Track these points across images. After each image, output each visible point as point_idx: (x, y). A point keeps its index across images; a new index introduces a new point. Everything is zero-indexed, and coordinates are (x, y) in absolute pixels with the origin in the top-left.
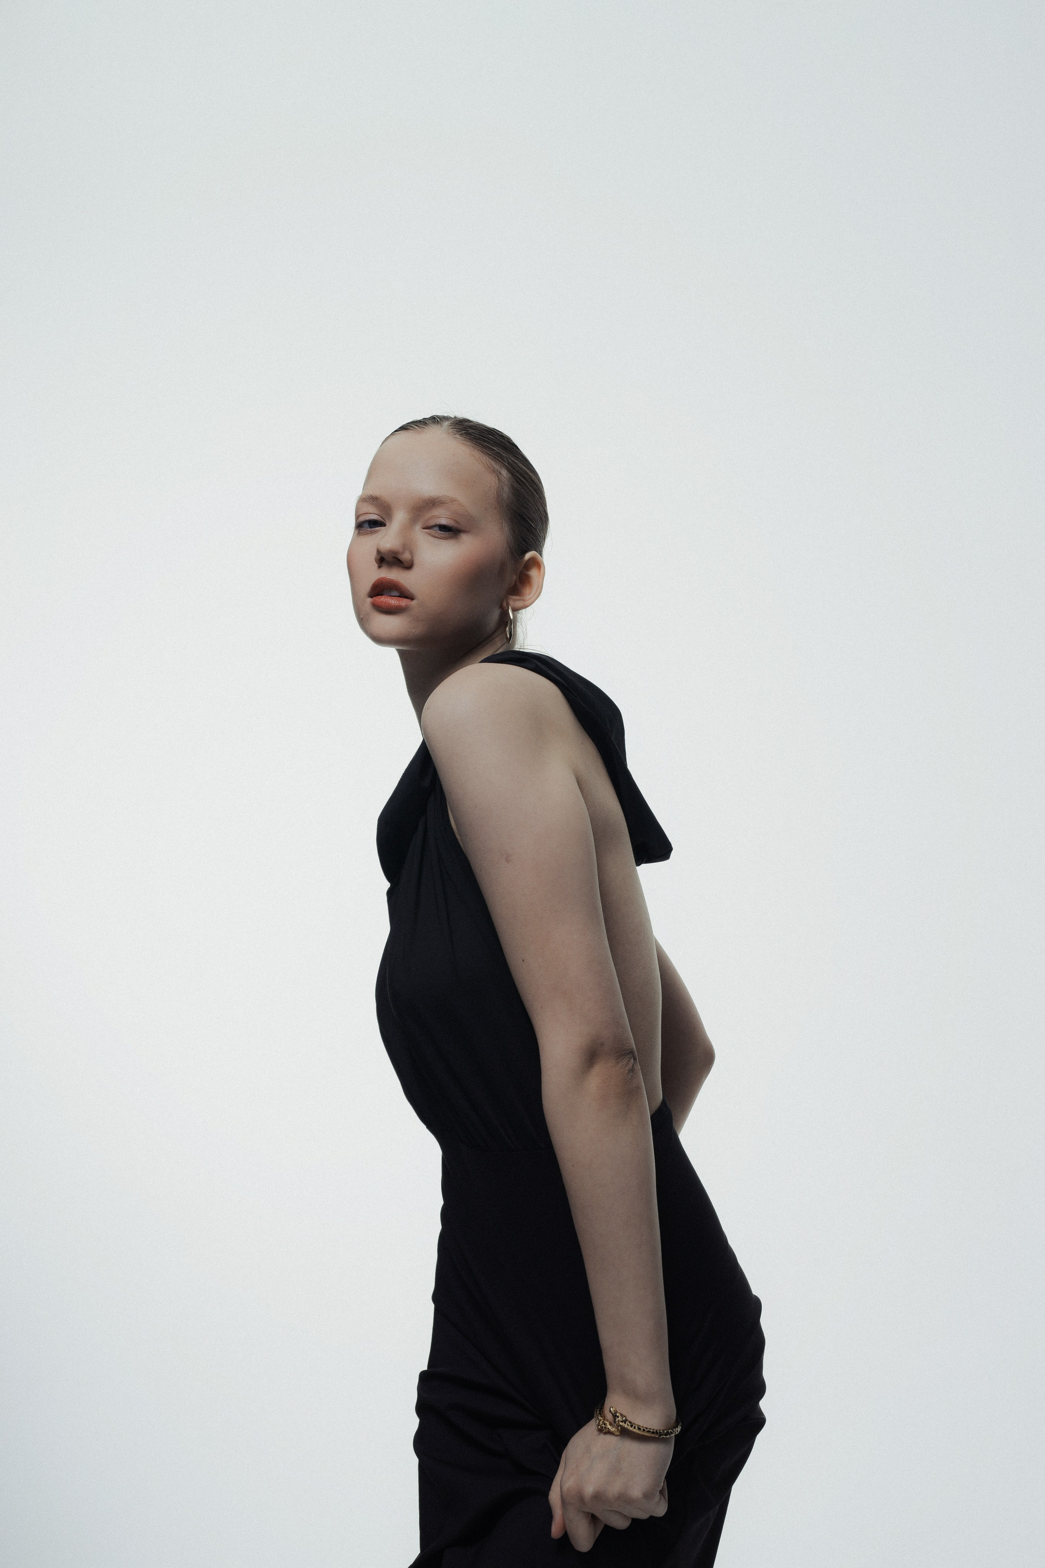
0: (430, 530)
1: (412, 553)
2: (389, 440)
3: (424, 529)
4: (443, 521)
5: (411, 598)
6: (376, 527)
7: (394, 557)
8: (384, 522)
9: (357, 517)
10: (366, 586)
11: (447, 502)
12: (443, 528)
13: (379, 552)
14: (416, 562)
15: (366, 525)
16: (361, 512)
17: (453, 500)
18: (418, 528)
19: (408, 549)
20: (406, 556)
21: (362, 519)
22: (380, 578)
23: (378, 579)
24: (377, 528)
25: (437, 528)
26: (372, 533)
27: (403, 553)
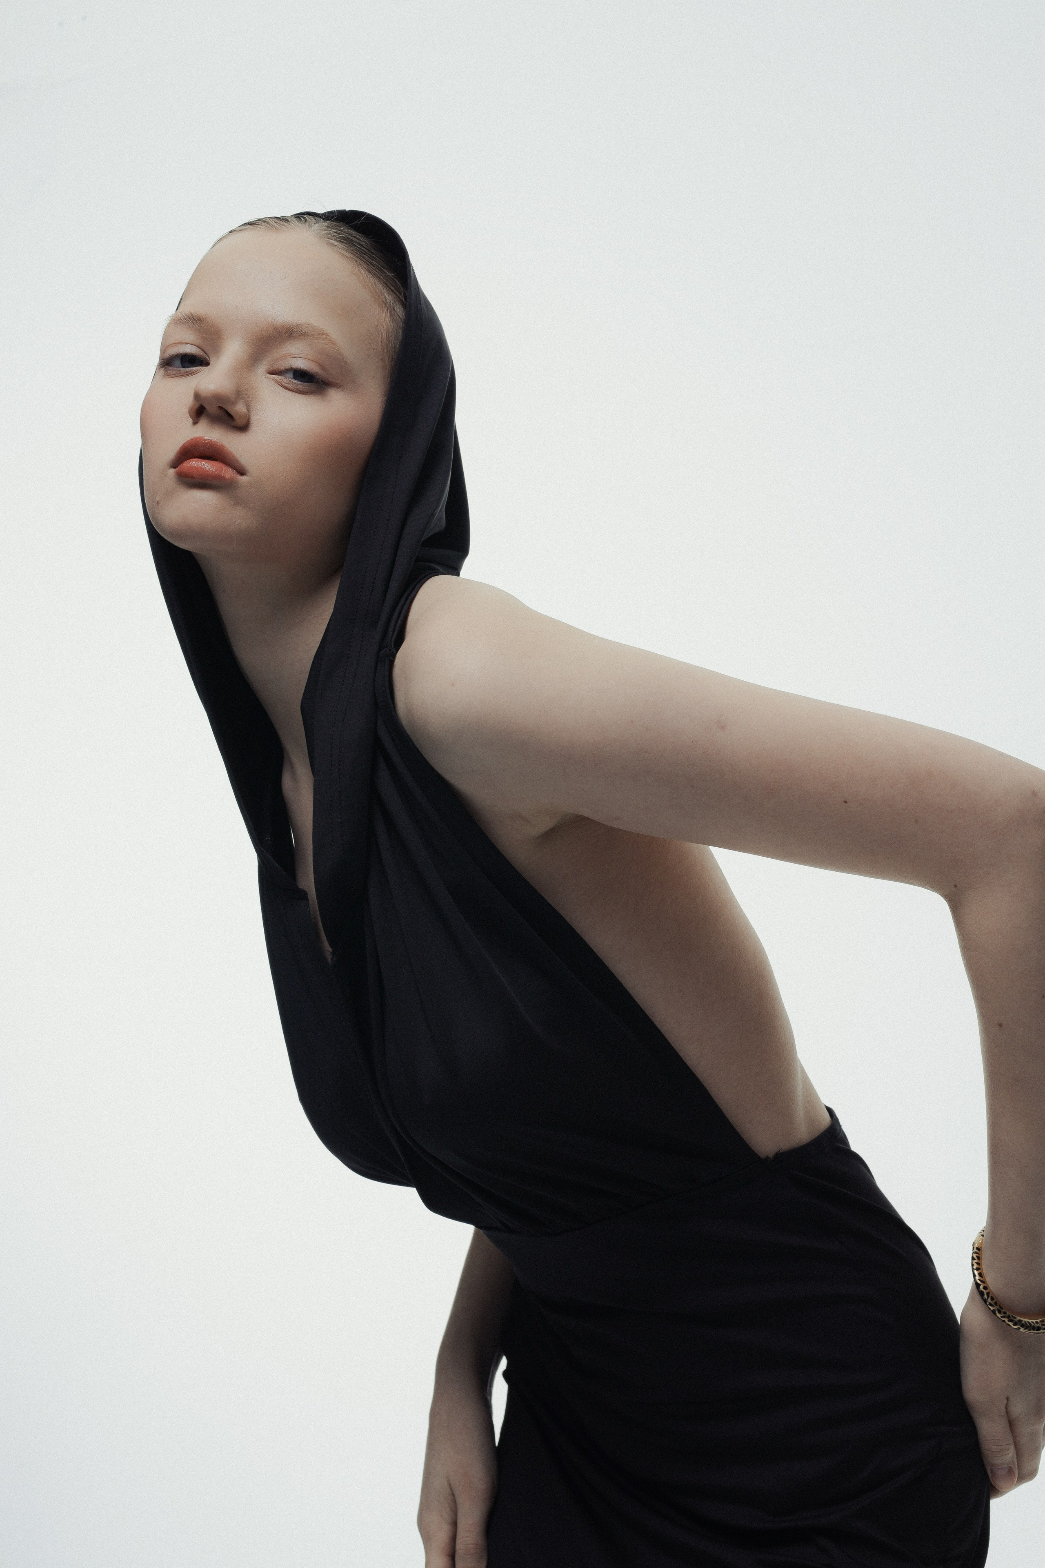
0: (280, 377)
1: (248, 406)
2: (225, 241)
3: (270, 373)
4: (300, 364)
5: (242, 472)
6: (192, 367)
7: (220, 408)
8: (206, 360)
9: (164, 349)
10: (171, 449)
11: (311, 333)
12: (301, 375)
13: (197, 396)
14: (254, 421)
15: (178, 363)
16: (172, 340)
17: (322, 334)
18: (261, 370)
19: (243, 398)
20: (240, 408)
21: (174, 351)
22: (194, 438)
23: (192, 439)
24: (195, 369)
25: (291, 375)
26: (186, 375)
27: (234, 403)
